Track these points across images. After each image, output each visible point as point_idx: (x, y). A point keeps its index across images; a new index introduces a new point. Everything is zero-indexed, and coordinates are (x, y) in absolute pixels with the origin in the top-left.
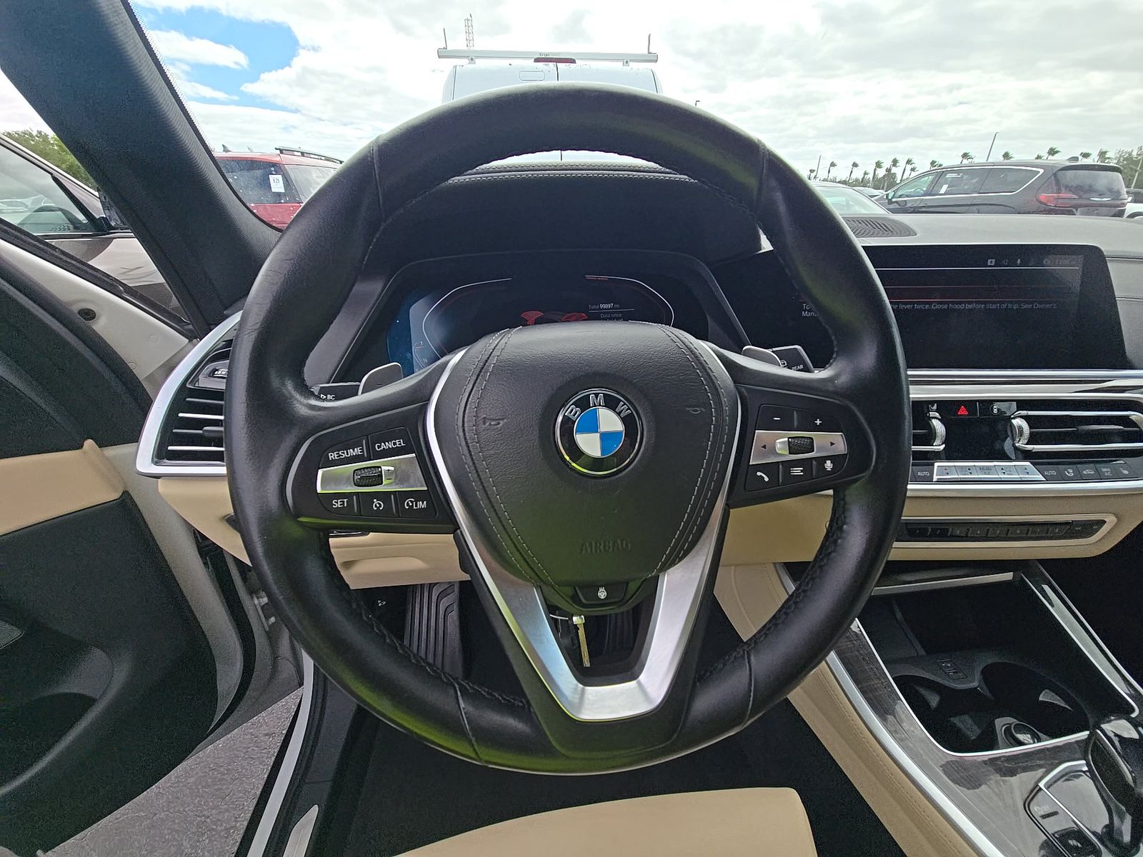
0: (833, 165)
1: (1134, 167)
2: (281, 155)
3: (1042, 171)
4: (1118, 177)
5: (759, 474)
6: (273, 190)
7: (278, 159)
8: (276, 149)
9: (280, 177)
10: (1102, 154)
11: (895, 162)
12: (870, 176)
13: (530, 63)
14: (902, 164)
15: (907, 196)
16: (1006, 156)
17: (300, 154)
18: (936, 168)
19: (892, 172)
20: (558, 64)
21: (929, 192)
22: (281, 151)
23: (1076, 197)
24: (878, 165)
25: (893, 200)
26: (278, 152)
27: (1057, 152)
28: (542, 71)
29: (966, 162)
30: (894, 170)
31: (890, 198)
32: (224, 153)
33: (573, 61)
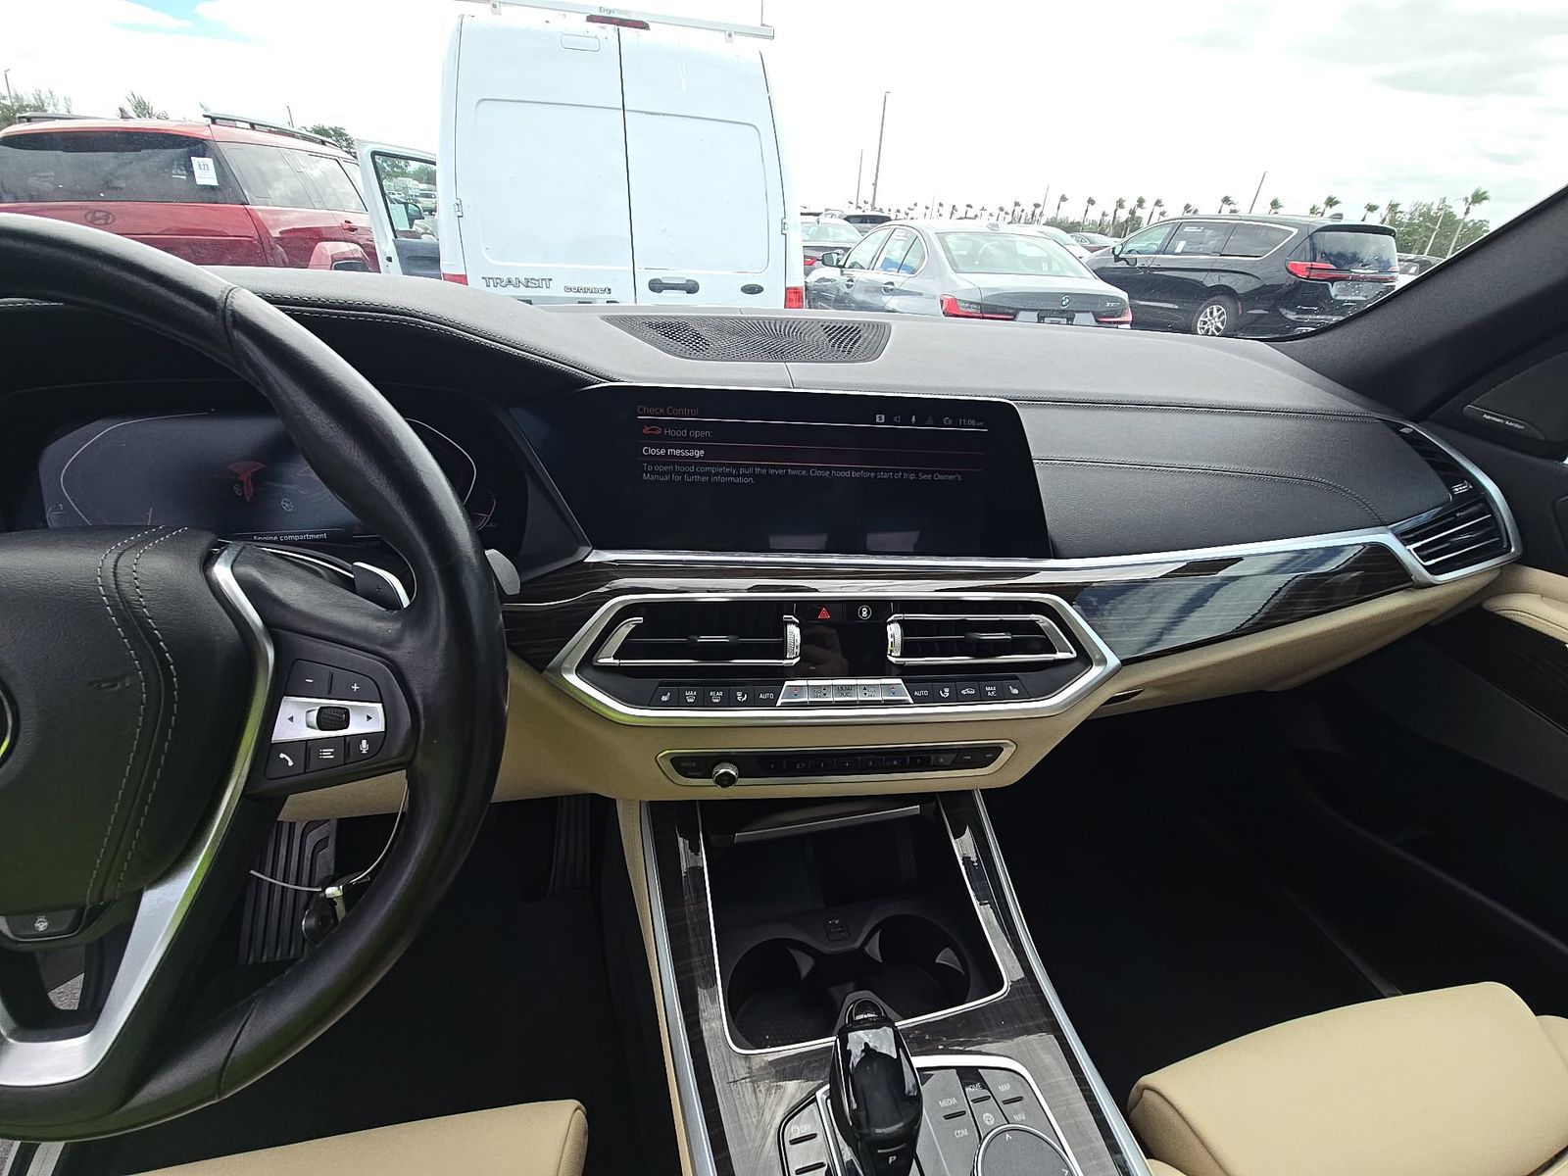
0: (1063, 199)
1: (1431, 226)
2: (212, 126)
3: (1295, 231)
4: (1389, 243)
5: (282, 756)
6: (199, 181)
7: (205, 133)
8: (205, 116)
9: (209, 161)
10: (1393, 207)
11: (1141, 202)
12: (1110, 218)
13: (578, 24)
14: (1149, 205)
15: (1138, 253)
16: (1275, 204)
17: (248, 126)
18: (1189, 214)
19: (1137, 215)
20: (620, 28)
21: (1163, 249)
22: (214, 120)
23: (1334, 268)
24: (1120, 204)
25: (1121, 256)
26: (209, 121)
27: (1337, 203)
28: (596, 37)
29: (1226, 209)
30: (1139, 213)
31: (1117, 253)
32: (122, 120)
33: (642, 26)
